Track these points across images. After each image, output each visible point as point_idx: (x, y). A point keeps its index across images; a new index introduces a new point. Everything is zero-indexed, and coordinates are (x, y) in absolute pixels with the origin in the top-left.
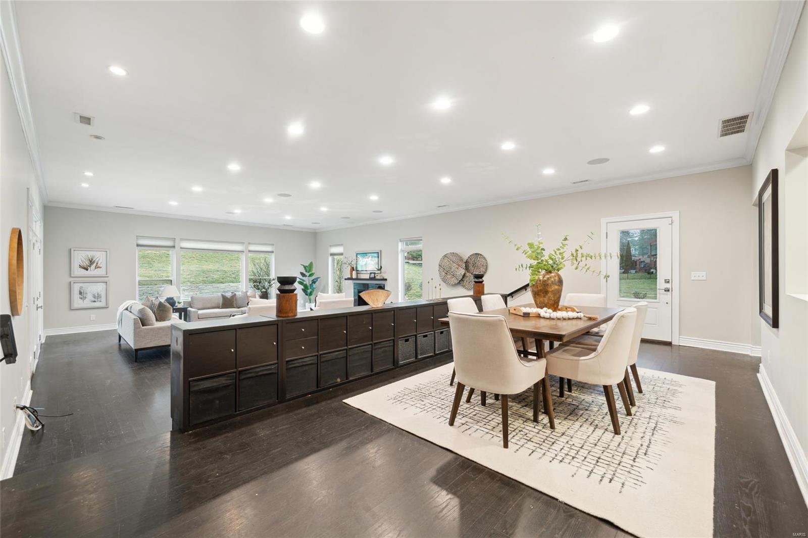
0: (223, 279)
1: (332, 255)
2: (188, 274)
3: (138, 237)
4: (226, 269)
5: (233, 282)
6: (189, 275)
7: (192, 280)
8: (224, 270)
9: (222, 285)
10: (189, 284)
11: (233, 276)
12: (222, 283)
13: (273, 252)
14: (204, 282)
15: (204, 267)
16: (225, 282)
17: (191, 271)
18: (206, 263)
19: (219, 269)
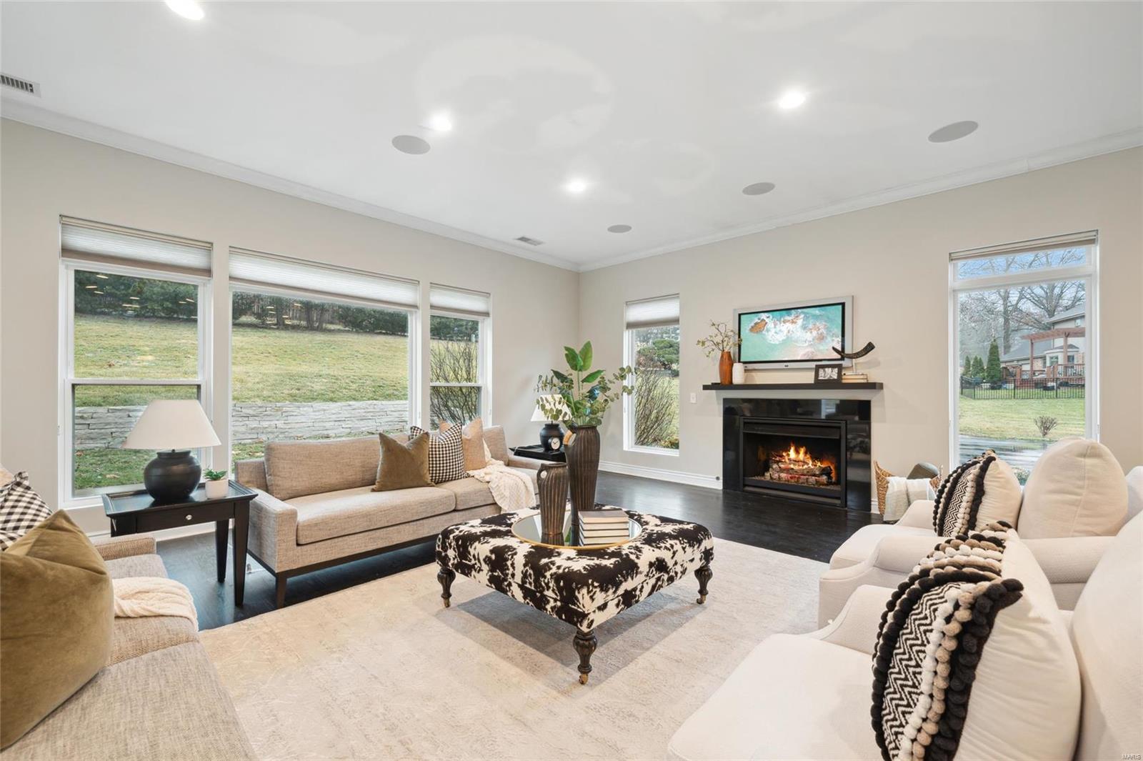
0: (333, 392)
1: (631, 326)
2: (257, 380)
3: (66, 221)
4: (336, 373)
5: (354, 399)
6: (258, 383)
7: (265, 393)
8: (332, 373)
9: (332, 405)
10: (259, 402)
11: (354, 386)
12: (332, 400)
13: (487, 314)
14: (294, 398)
15: (291, 368)
16: (340, 399)
17: (264, 374)
18: (294, 363)
19: (321, 373)
